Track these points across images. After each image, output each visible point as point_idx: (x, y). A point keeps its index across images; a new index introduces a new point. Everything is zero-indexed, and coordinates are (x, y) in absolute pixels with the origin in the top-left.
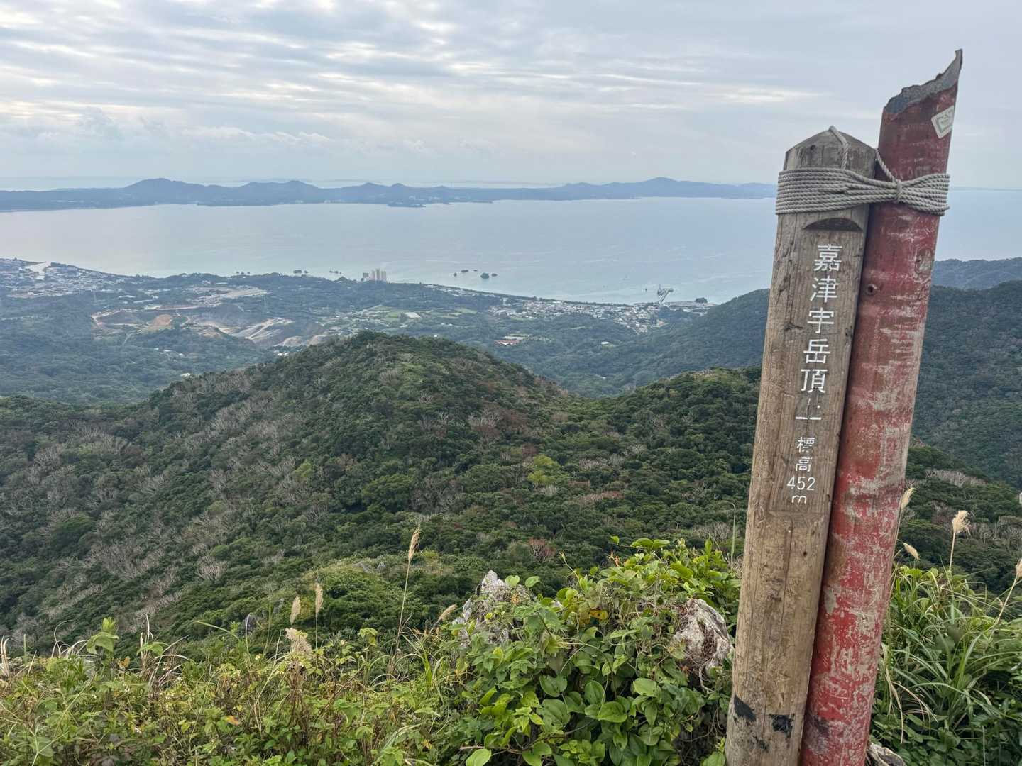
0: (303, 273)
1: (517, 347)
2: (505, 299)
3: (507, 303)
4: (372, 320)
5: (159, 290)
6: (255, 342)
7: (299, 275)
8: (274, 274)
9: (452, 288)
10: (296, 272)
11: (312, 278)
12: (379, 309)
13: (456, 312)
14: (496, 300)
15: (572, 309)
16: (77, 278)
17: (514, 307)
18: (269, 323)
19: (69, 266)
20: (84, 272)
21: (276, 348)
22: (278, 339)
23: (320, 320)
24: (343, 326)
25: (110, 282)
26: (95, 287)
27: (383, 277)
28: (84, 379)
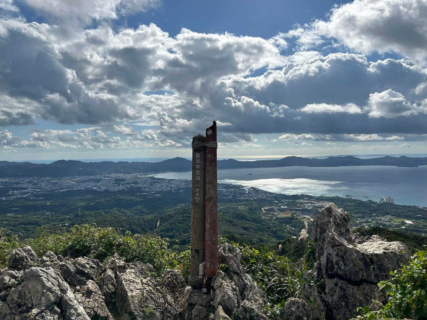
0: (350, 197)
4: (384, 223)
5: (287, 200)
7: (348, 198)
8: (336, 197)
11: (355, 199)
12: (389, 217)
16: (259, 193)
19: (257, 189)
20: (262, 191)
23: (357, 220)
25: (270, 196)
26: (264, 197)
27: (392, 201)
28: (256, 233)
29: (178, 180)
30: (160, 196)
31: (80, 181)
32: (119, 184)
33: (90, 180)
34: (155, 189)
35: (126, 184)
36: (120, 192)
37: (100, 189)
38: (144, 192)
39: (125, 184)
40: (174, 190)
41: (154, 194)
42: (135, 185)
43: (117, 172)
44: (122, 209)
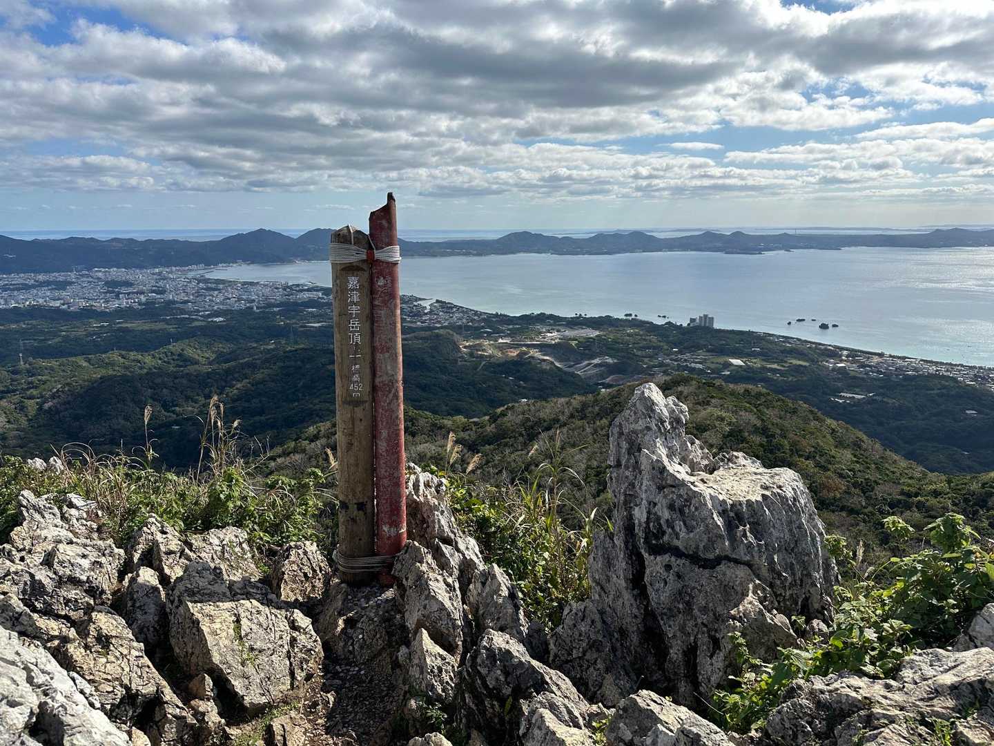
0: (633, 317)
1: (854, 406)
2: (845, 353)
3: (847, 356)
4: (693, 365)
5: (511, 327)
6: (583, 377)
7: (630, 318)
8: (608, 317)
9: (783, 337)
10: (626, 315)
11: (641, 321)
12: (702, 355)
13: (786, 362)
14: (834, 353)
15: (933, 369)
16: (453, 313)
17: (853, 362)
18: (597, 361)
19: (449, 303)
20: (459, 308)
21: (600, 384)
22: (602, 376)
23: (642, 361)
24: (664, 368)
25: (476, 318)
26: (464, 321)
27: (710, 323)
28: (447, 395)
29: (265, 285)
30: (224, 321)
31: (11, 287)
32: (119, 293)
33: (41, 284)
34: (209, 306)
35: (137, 293)
36: (120, 312)
37: (69, 307)
38: (183, 312)
39: (134, 293)
40: (257, 308)
41: (209, 316)
42: (159, 296)
43: (108, 264)
44: (132, 353)
